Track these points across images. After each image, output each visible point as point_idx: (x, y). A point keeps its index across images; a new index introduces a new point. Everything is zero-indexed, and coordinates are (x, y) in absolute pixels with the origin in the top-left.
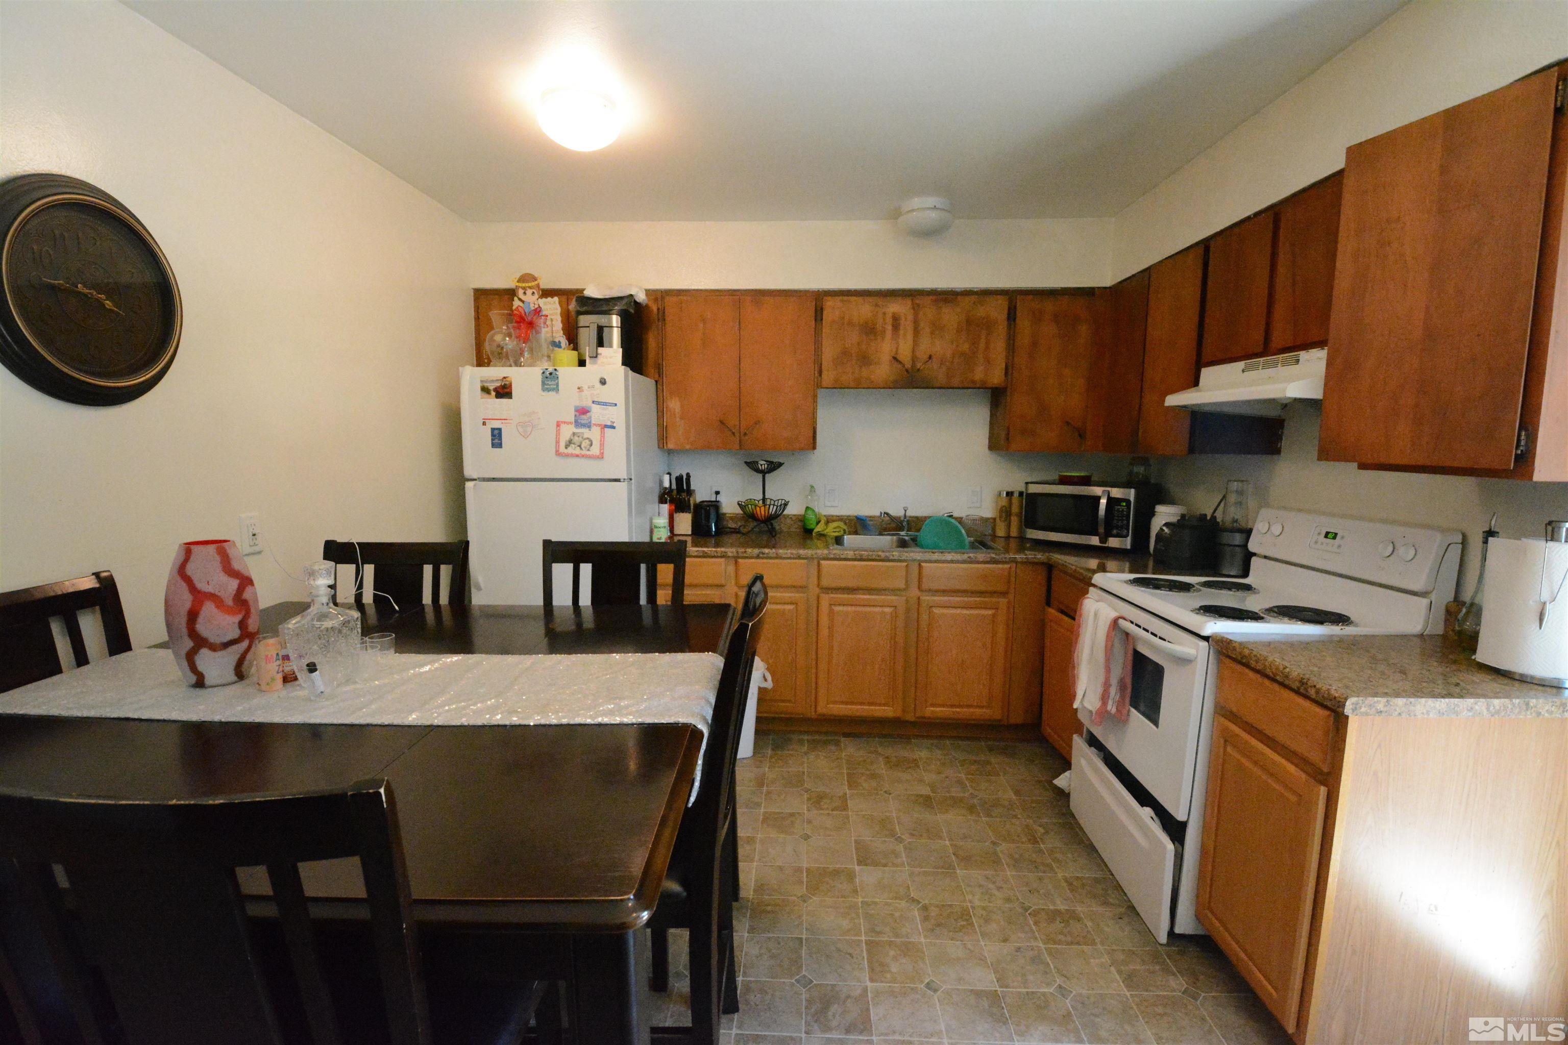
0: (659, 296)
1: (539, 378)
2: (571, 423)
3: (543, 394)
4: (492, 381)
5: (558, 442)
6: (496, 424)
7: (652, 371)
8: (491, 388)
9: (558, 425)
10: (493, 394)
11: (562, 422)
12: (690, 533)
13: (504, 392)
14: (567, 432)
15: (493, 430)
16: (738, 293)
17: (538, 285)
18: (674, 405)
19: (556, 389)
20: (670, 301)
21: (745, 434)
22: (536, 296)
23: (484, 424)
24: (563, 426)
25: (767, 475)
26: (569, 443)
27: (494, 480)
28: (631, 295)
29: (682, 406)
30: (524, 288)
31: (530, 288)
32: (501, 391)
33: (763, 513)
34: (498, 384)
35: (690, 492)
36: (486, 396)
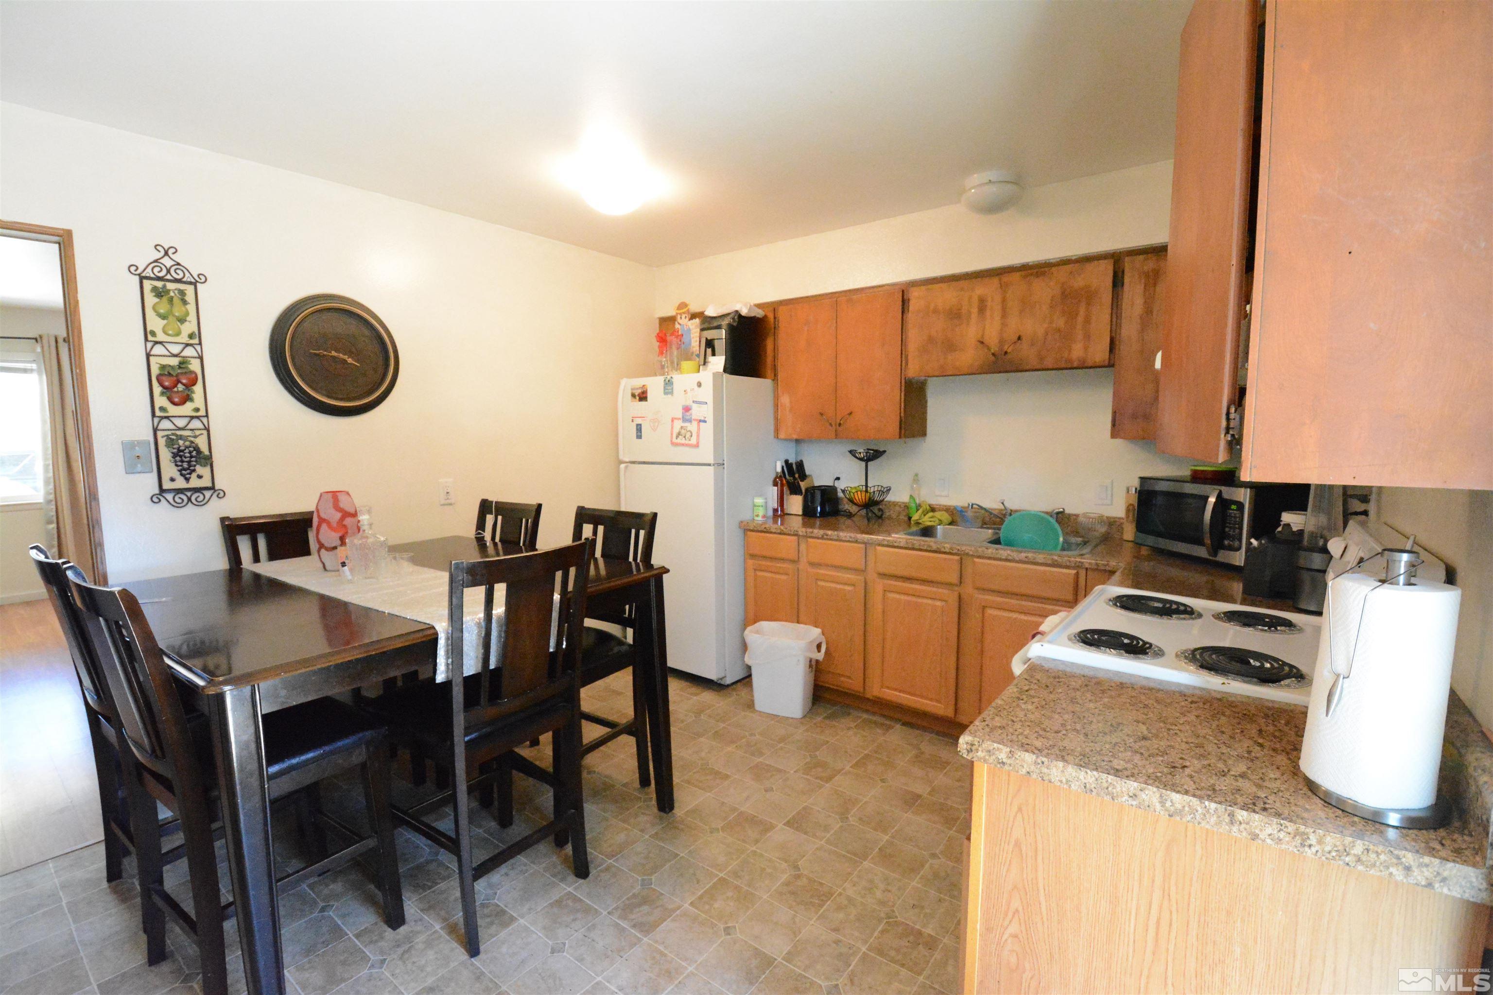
0: (774, 307)
1: (662, 383)
2: (680, 419)
3: (664, 397)
4: (637, 389)
5: (672, 434)
6: (639, 421)
7: (769, 372)
8: (637, 394)
9: (672, 421)
10: (638, 398)
11: (675, 419)
12: (801, 513)
13: (643, 397)
14: (678, 424)
15: (637, 425)
16: (835, 295)
17: (688, 310)
18: (785, 400)
19: (672, 393)
20: (782, 312)
21: (840, 424)
22: (687, 319)
23: (633, 421)
24: (675, 421)
25: (869, 463)
26: (679, 434)
27: (644, 463)
28: (738, 311)
29: (791, 402)
30: (681, 314)
31: (684, 313)
32: (642, 396)
33: (863, 498)
34: (640, 391)
35: (803, 476)
36: (634, 400)
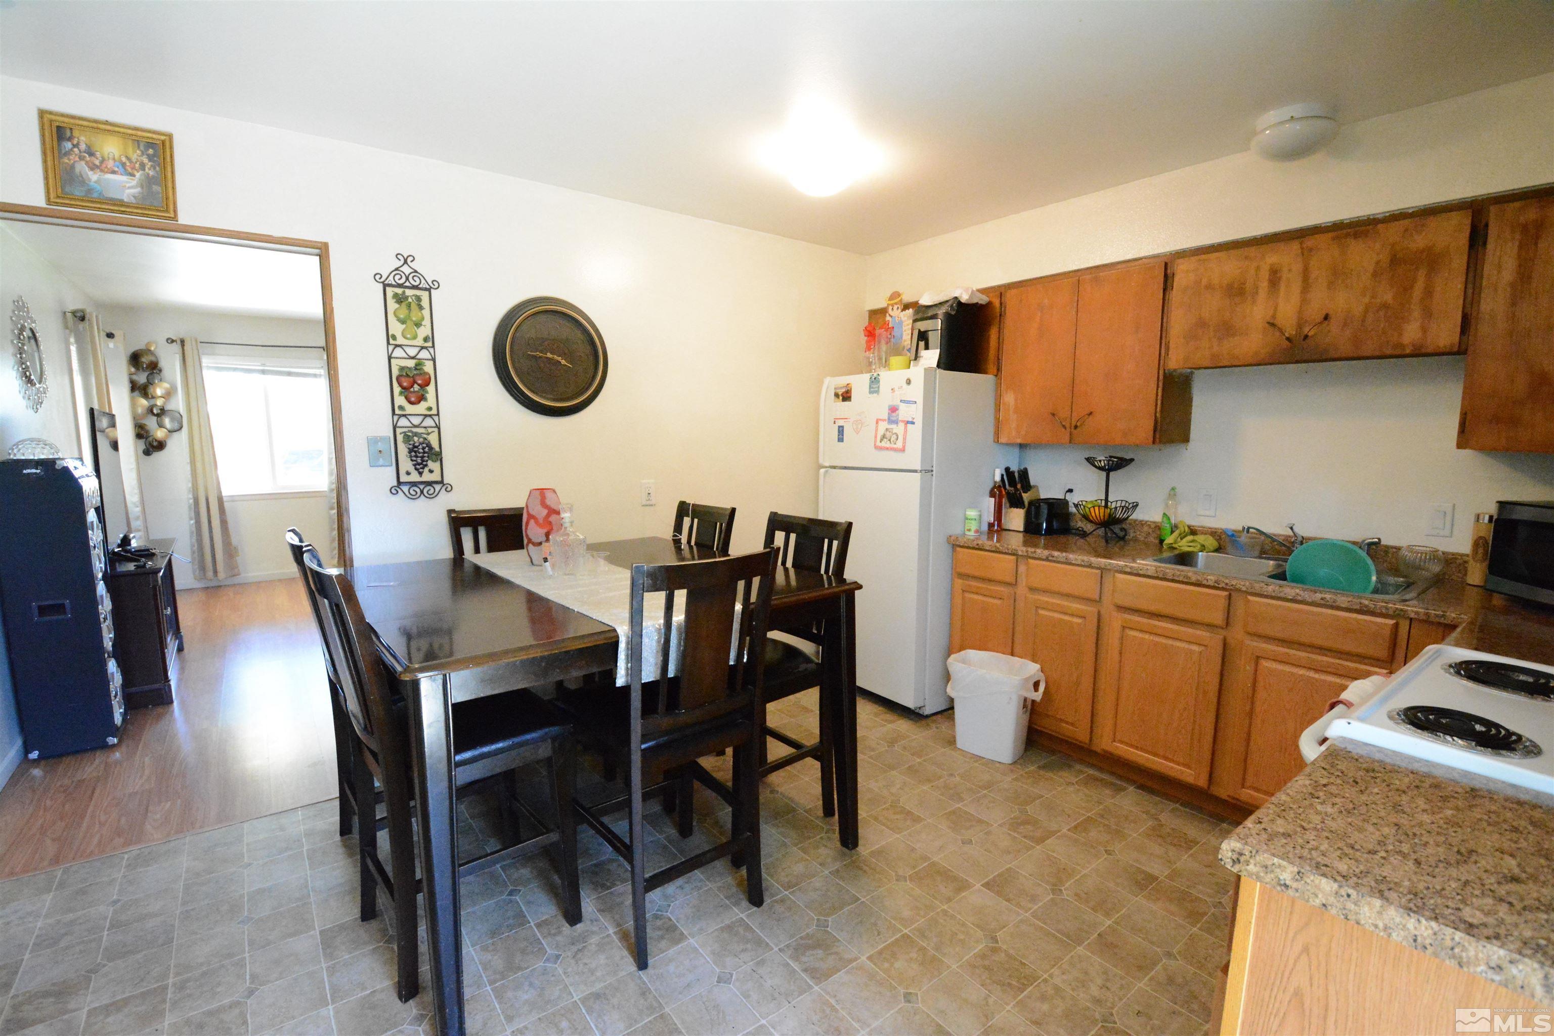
0: (1001, 291)
1: (869, 382)
2: (885, 420)
3: (870, 396)
4: (841, 388)
5: (876, 437)
6: (840, 423)
7: (992, 367)
8: (840, 393)
9: (877, 423)
10: (841, 398)
11: (880, 420)
12: (1022, 529)
13: (846, 396)
14: (883, 426)
15: (839, 427)
16: (1079, 274)
17: (901, 300)
18: (1009, 398)
19: (877, 392)
20: (1010, 296)
21: (1076, 427)
22: (900, 310)
23: (835, 423)
24: (880, 423)
25: (1111, 474)
26: (884, 437)
27: (845, 468)
28: (956, 298)
29: (1016, 400)
30: (893, 305)
31: (896, 304)
32: (845, 395)
33: (1102, 515)
34: (844, 390)
35: (1027, 487)
36: (837, 399)
